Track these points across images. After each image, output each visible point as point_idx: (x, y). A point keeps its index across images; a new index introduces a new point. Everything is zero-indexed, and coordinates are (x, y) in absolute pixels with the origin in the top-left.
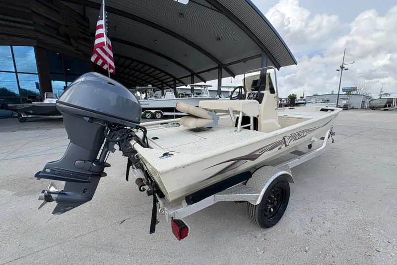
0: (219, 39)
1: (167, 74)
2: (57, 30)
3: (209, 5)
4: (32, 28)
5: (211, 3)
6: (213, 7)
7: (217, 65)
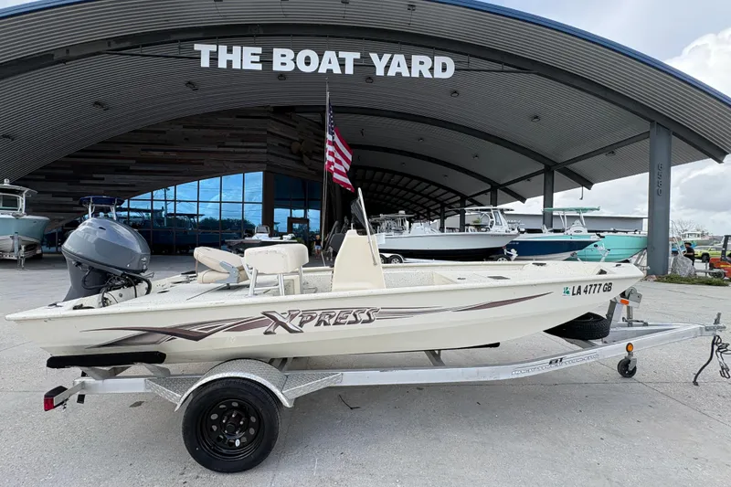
0: (537, 117)
1: (450, 190)
2: (290, 148)
3: (499, 67)
4: (265, 150)
5: (500, 63)
6: (506, 68)
7: (542, 167)
